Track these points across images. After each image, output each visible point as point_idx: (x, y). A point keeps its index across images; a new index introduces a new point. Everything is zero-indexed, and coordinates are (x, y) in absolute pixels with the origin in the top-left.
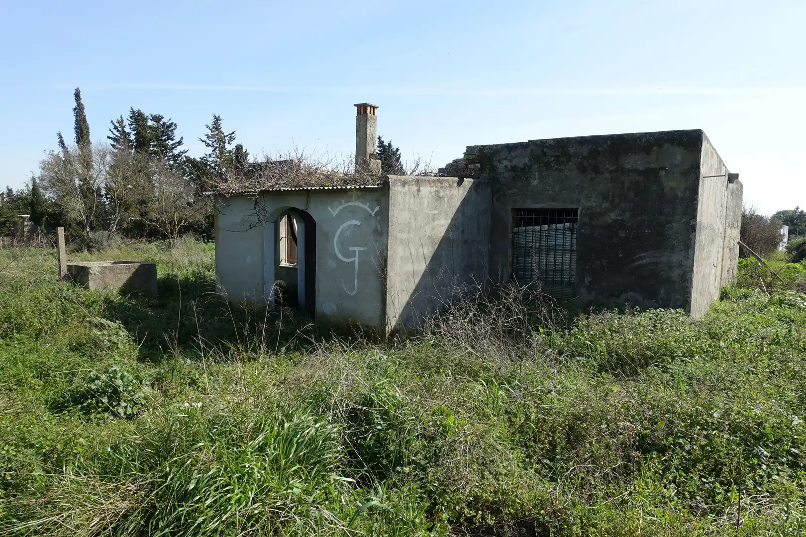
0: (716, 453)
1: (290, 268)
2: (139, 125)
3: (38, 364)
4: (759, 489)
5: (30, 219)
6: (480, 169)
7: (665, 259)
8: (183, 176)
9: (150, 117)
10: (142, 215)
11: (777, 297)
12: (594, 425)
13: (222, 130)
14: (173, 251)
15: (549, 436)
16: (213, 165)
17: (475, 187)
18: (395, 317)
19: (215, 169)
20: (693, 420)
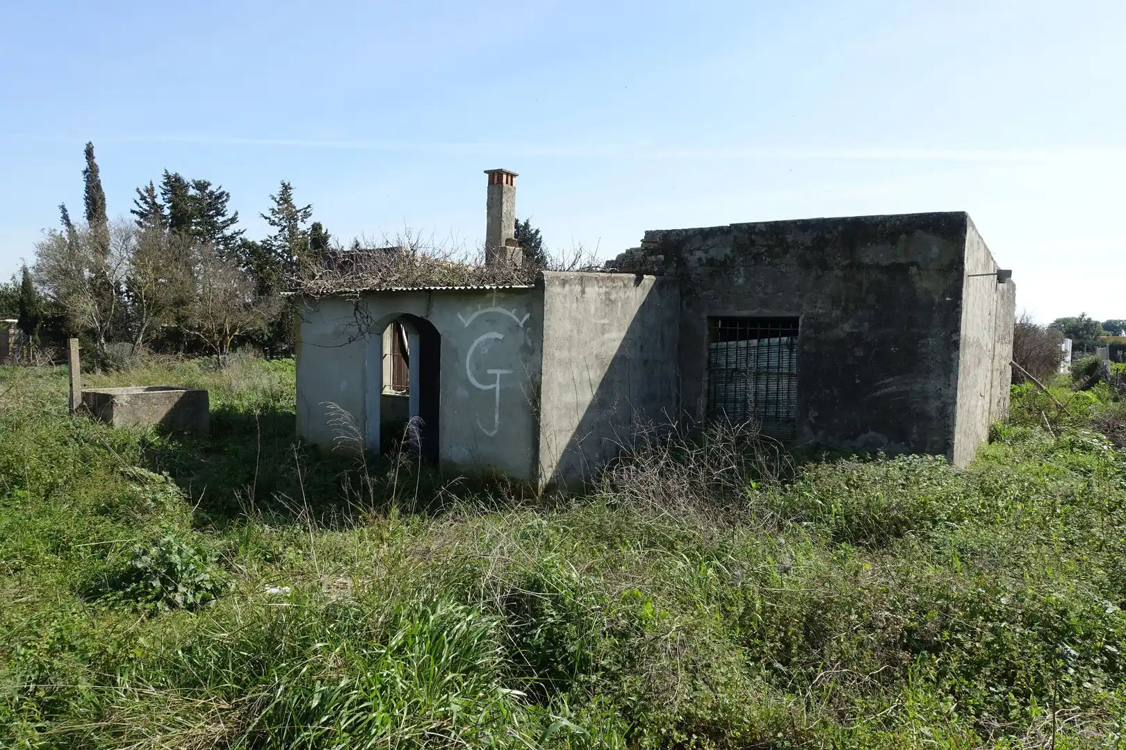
0: (1006, 652)
1: (399, 397)
2: (175, 194)
3: (52, 533)
4: (1067, 701)
5: (19, 326)
6: (664, 263)
7: (917, 387)
8: (237, 266)
9: (191, 183)
10: (178, 320)
11: (1066, 438)
12: (842, 615)
13: (293, 202)
14: (224, 372)
15: (780, 630)
16: (279, 251)
17: (658, 286)
18: (552, 467)
19: (282, 257)
20: (974, 608)
